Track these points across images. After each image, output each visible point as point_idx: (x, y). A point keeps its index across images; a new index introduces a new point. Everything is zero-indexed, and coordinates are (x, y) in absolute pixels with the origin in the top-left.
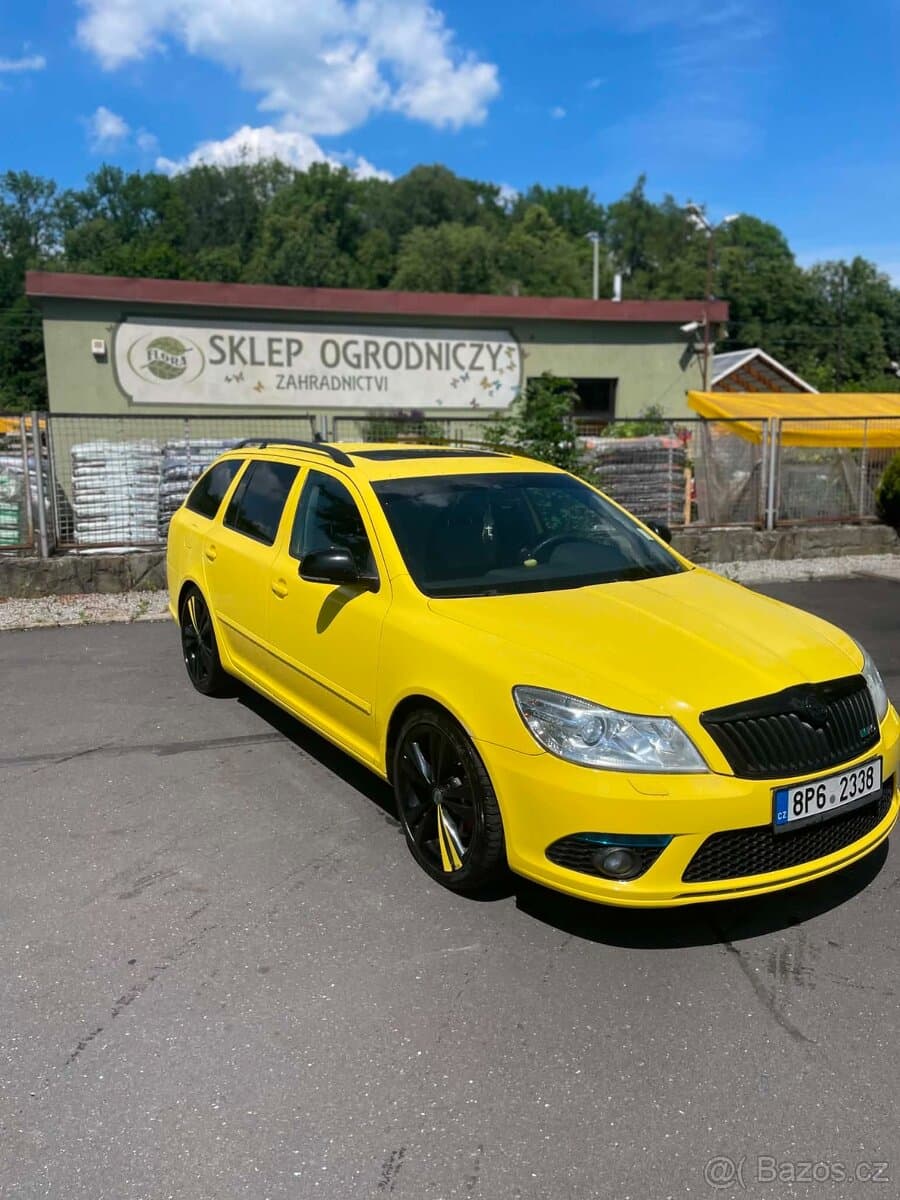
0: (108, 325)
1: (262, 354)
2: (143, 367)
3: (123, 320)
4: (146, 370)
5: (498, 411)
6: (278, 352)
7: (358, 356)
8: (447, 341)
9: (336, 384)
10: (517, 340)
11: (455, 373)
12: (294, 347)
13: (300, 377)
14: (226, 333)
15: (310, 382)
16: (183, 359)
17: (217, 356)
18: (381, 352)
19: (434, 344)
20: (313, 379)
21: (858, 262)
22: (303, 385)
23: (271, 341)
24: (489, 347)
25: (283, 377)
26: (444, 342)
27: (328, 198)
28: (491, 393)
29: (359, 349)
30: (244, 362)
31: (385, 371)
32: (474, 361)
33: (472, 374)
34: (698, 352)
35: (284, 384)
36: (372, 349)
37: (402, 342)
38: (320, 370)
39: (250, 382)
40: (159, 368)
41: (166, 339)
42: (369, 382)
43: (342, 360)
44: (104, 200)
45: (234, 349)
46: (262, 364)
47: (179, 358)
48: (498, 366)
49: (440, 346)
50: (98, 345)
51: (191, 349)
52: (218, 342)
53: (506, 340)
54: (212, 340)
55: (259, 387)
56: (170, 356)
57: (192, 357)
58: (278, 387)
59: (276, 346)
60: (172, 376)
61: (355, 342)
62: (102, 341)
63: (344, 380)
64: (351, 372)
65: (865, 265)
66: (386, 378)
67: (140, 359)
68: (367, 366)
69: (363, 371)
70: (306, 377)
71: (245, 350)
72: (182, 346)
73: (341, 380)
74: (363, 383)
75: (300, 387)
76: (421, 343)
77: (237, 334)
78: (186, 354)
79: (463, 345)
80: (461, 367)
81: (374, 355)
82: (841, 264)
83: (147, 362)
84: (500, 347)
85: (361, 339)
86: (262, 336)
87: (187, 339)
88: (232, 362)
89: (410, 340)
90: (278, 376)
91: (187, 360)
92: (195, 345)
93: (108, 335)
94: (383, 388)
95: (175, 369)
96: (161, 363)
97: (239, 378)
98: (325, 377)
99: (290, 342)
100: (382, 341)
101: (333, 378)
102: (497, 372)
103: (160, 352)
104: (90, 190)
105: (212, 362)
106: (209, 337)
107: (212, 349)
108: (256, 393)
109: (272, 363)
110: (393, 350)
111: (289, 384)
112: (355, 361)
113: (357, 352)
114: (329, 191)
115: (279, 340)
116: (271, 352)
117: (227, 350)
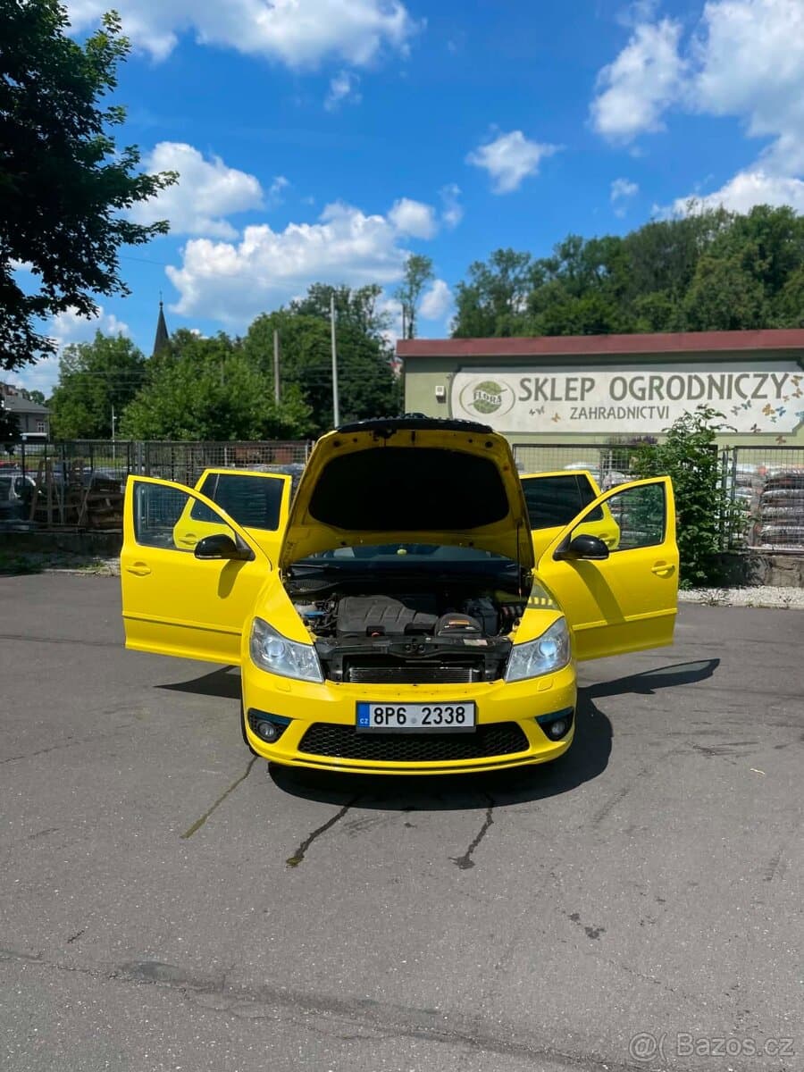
0: (448, 374)
1: (560, 392)
2: (469, 405)
3: (459, 370)
4: (472, 406)
5: (780, 436)
6: (574, 389)
7: (643, 390)
8: (730, 373)
9: (622, 414)
11: (737, 400)
12: (588, 384)
13: (591, 409)
14: (532, 376)
15: (599, 412)
16: (499, 398)
17: (525, 394)
18: (665, 387)
19: (717, 376)
20: (602, 410)
22: (593, 416)
23: (569, 380)
24: (774, 377)
25: (576, 409)
26: (727, 374)
27: (764, 237)
28: (774, 419)
29: (645, 384)
30: (546, 398)
31: (667, 401)
32: (758, 389)
33: (755, 402)
35: (577, 415)
36: (656, 383)
37: (685, 376)
38: (608, 403)
39: (549, 414)
40: (480, 405)
41: (488, 383)
42: (651, 411)
43: (628, 392)
44: (565, 263)
45: (539, 389)
46: (560, 399)
47: (497, 397)
49: (723, 377)
50: (440, 390)
51: (506, 390)
52: (526, 383)
53: (792, 371)
54: (522, 383)
55: (556, 418)
56: (490, 396)
57: (506, 397)
58: (572, 418)
59: (572, 384)
60: (490, 412)
61: (642, 378)
62: (443, 387)
63: (629, 410)
64: (633, 403)
66: (668, 408)
67: (469, 398)
68: (651, 398)
69: (647, 402)
70: (596, 409)
71: (547, 389)
72: (499, 388)
73: (626, 410)
74: (646, 412)
75: (590, 417)
76: (704, 376)
77: (542, 376)
78: (502, 394)
79: (747, 376)
80: (744, 396)
81: (658, 389)
83: (473, 401)
84: (786, 376)
85: (647, 375)
86: (561, 377)
87: (504, 382)
88: (536, 399)
89: (693, 374)
90: (572, 408)
91: (502, 399)
92: (509, 387)
93: (448, 382)
94: (665, 416)
95: (493, 406)
96: (482, 402)
97: (541, 411)
98: (612, 408)
99: (584, 380)
100: (666, 376)
101: (619, 408)
102: (782, 399)
103: (483, 393)
104: (555, 257)
105: (521, 399)
106: (520, 380)
107: (522, 390)
108: (553, 422)
109: (568, 398)
110: (676, 383)
111: (581, 415)
112: (640, 394)
113: (642, 386)
114: (767, 230)
115: (576, 379)
116: (568, 389)
117: (533, 389)
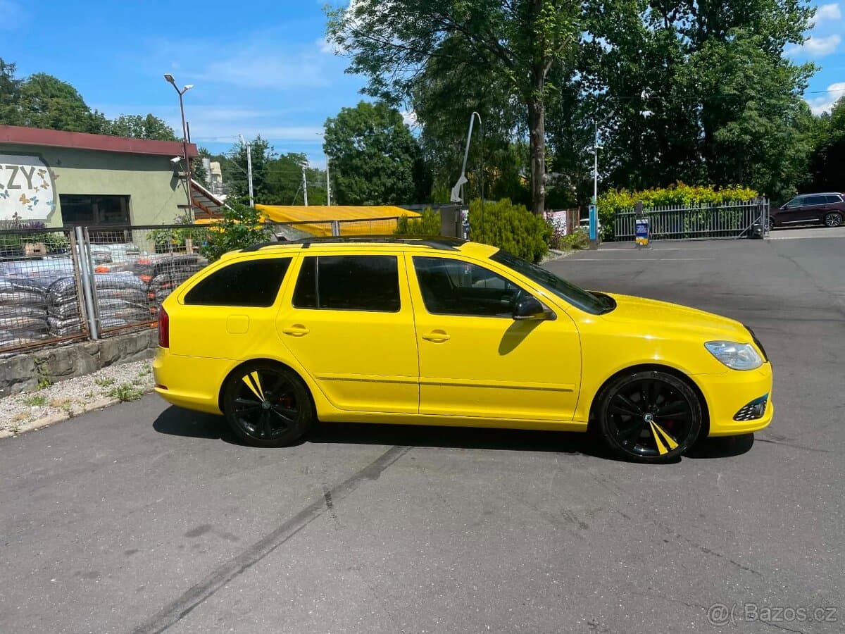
10: (47, 165)
21: (150, 116)
34: (181, 177)
48: (34, 185)
65: (156, 121)
82: (139, 118)
84: (33, 170)
